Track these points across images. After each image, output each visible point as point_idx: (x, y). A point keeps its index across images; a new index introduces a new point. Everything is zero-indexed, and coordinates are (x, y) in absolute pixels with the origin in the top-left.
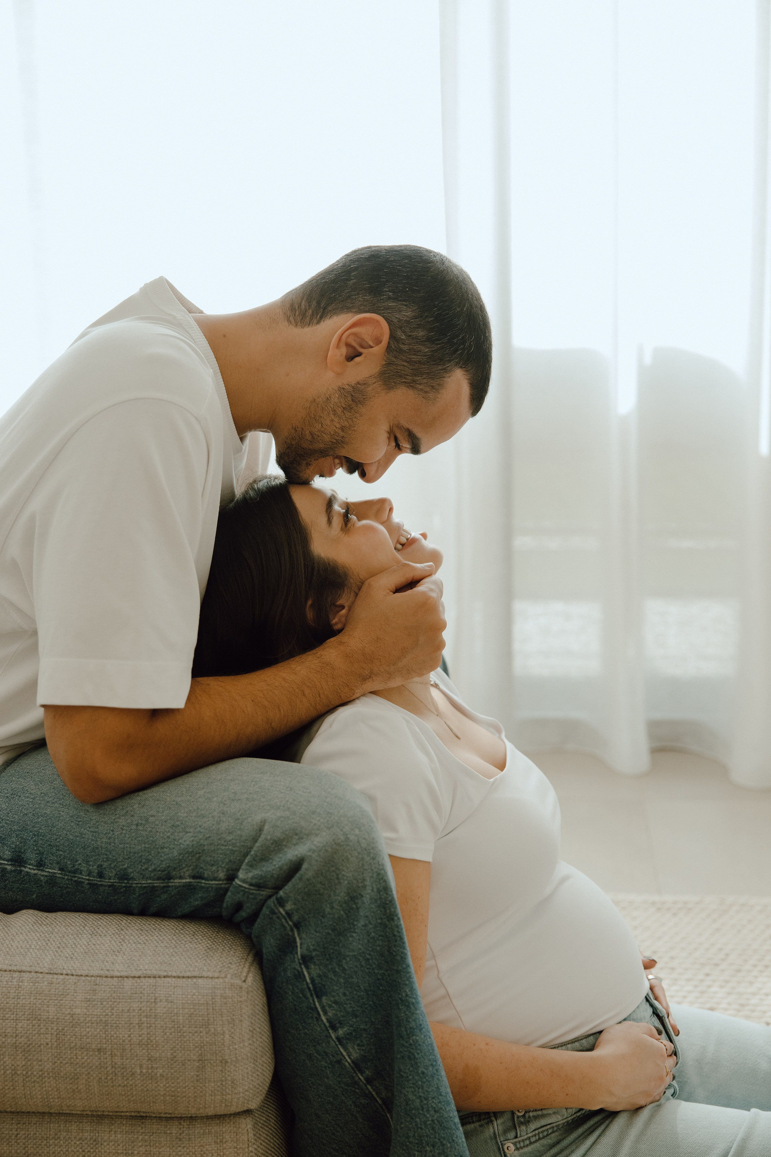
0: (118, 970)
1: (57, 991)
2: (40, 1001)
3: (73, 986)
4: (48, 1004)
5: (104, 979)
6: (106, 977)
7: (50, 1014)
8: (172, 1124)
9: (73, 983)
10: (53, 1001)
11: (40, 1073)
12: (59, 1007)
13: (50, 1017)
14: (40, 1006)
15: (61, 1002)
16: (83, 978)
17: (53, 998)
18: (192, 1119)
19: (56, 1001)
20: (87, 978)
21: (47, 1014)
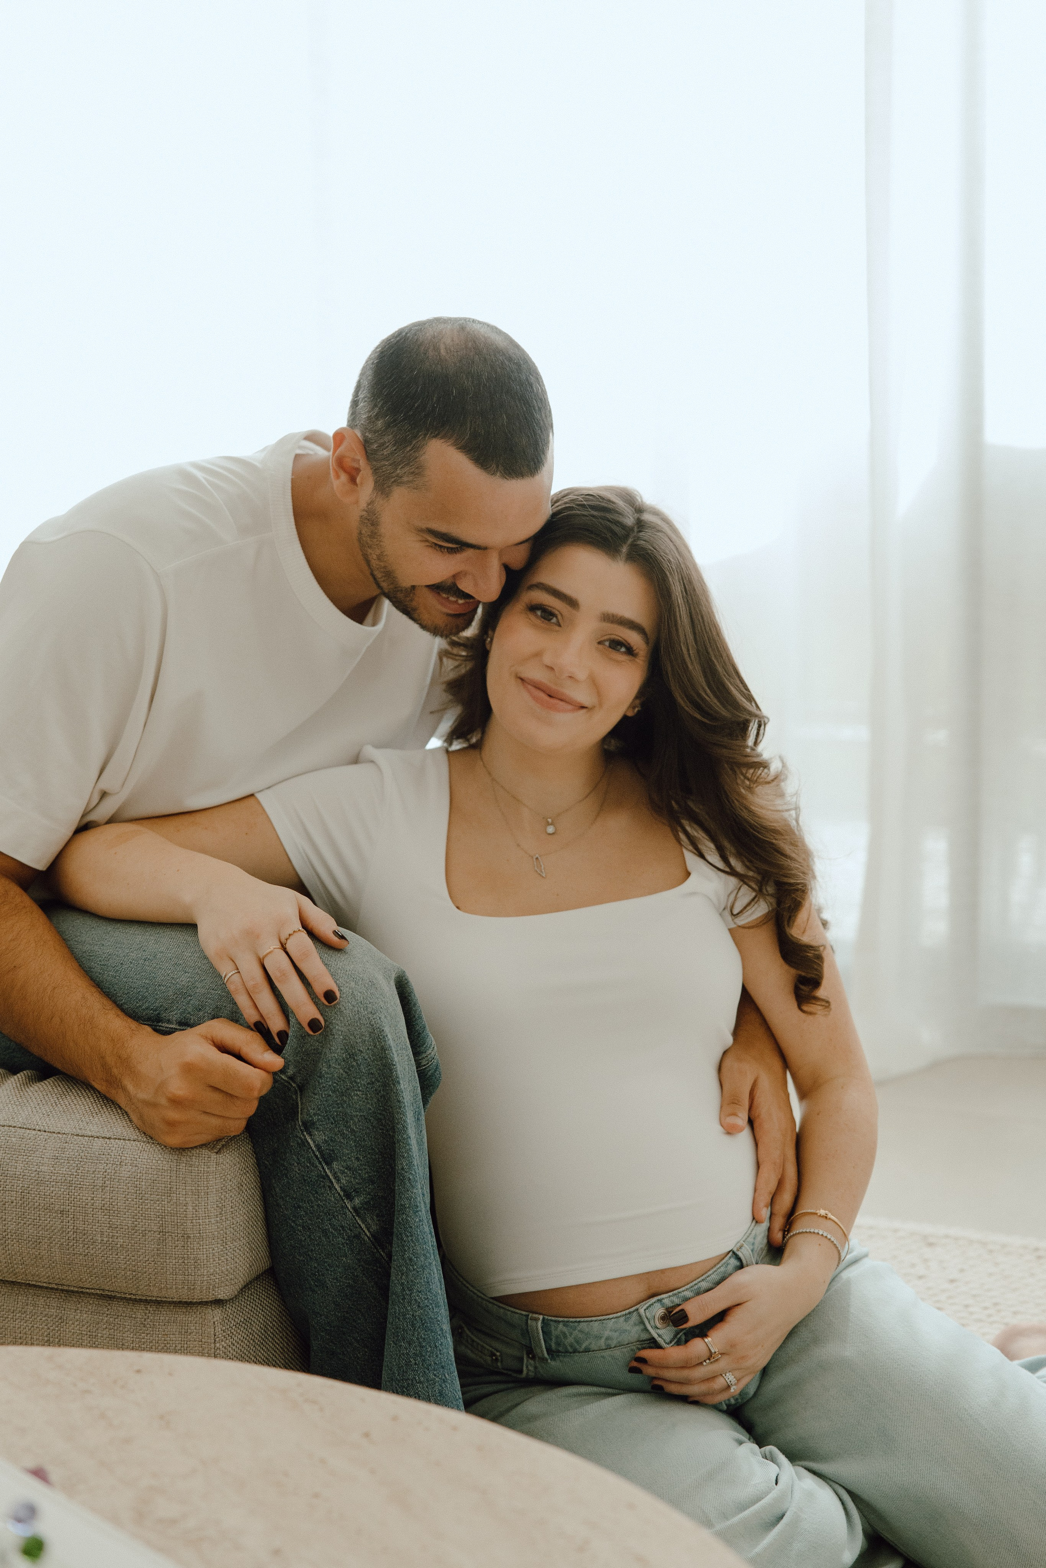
0: (90, 1130)
1: (27, 1146)
2: (9, 1156)
3: (43, 1142)
4: (16, 1159)
5: (75, 1137)
6: (77, 1135)
7: (17, 1170)
8: (138, 1308)
9: (44, 1140)
10: (22, 1156)
11: (4, 1234)
12: (27, 1164)
13: (17, 1173)
14: (8, 1161)
15: (29, 1158)
16: (55, 1135)
17: (23, 1154)
18: (159, 1303)
19: (25, 1157)
20: (59, 1135)
21: (15, 1170)
